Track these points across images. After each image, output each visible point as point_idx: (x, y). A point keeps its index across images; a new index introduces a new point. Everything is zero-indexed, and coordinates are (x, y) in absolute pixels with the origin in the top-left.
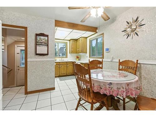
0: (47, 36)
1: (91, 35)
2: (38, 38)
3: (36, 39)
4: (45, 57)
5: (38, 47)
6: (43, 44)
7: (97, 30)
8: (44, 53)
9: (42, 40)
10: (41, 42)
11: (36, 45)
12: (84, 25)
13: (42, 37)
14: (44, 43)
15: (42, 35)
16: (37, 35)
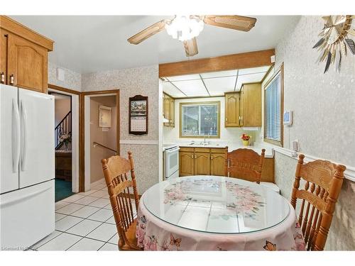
0: (146, 99)
1: (265, 74)
2: (133, 103)
3: (130, 107)
4: (144, 137)
5: (132, 121)
6: (140, 114)
7: (273, 57)
8: (141, 131)
9: (138, 108)
10: (137, 110)
11: (130, 116)
12: (226, 56)
13: (138, 103)
14: (142, 112)
15: (139, 98)
16: (131, 99)
